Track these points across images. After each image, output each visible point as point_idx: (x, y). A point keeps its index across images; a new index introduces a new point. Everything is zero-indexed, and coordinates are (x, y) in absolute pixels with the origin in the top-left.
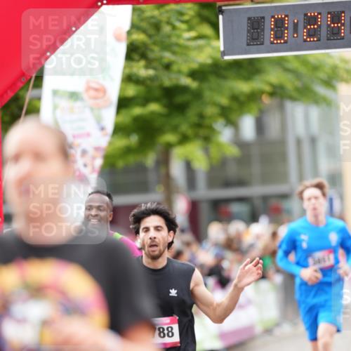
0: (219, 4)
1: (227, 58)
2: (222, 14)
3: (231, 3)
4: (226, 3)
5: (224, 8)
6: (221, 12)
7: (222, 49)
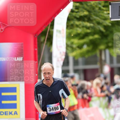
0: (110, 1)
1: (112, 20)
2: (111, 5)
3: (114, 1)
4: (112, 1)
5: (111, 3)
6: (110, 4)
7: (110, 17)
